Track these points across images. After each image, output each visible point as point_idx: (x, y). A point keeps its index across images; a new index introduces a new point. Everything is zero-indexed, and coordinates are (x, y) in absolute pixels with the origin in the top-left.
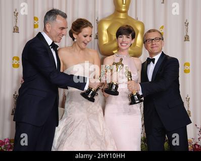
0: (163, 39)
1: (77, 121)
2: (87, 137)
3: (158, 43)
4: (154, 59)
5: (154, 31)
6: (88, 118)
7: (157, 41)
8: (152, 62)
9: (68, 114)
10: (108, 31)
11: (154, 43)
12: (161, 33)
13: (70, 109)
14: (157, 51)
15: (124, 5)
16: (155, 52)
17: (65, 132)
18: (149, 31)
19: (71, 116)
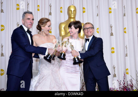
0: (94, 28)
1: (46, 76)
2: (50, 84)
3: (91, 30)
4: (89, 39)
5: (89, 23)
6: (52, 74)
7: (91, 29)
8: (87, 41)
9: (41, 72)
10: (64, 28)
11: (89, 30)
12: (92, 25)
13: (41, 69)
14: (91, 35)
15: (72, 14)
16: (89, 35)
17: (39, 82)
18: (86, 24)
19: (42, 73)
